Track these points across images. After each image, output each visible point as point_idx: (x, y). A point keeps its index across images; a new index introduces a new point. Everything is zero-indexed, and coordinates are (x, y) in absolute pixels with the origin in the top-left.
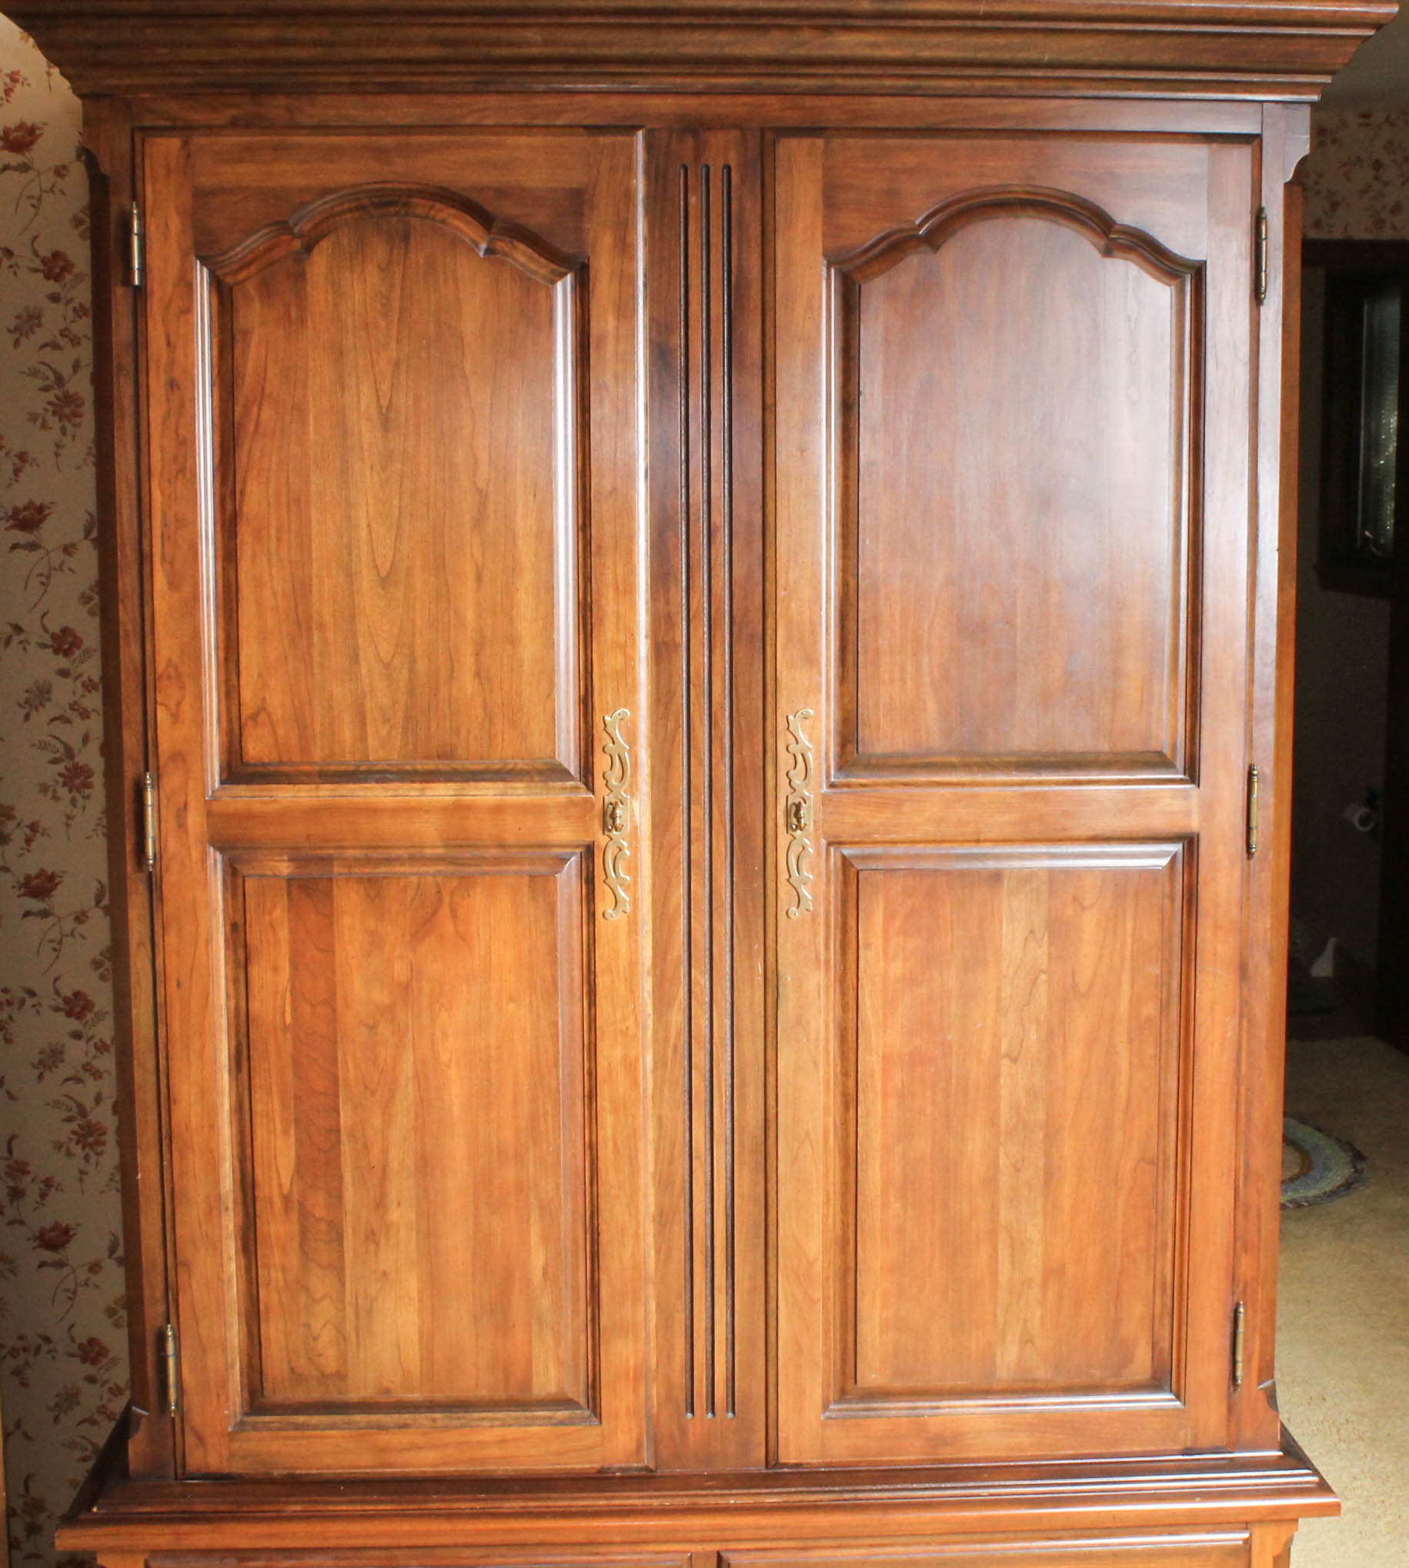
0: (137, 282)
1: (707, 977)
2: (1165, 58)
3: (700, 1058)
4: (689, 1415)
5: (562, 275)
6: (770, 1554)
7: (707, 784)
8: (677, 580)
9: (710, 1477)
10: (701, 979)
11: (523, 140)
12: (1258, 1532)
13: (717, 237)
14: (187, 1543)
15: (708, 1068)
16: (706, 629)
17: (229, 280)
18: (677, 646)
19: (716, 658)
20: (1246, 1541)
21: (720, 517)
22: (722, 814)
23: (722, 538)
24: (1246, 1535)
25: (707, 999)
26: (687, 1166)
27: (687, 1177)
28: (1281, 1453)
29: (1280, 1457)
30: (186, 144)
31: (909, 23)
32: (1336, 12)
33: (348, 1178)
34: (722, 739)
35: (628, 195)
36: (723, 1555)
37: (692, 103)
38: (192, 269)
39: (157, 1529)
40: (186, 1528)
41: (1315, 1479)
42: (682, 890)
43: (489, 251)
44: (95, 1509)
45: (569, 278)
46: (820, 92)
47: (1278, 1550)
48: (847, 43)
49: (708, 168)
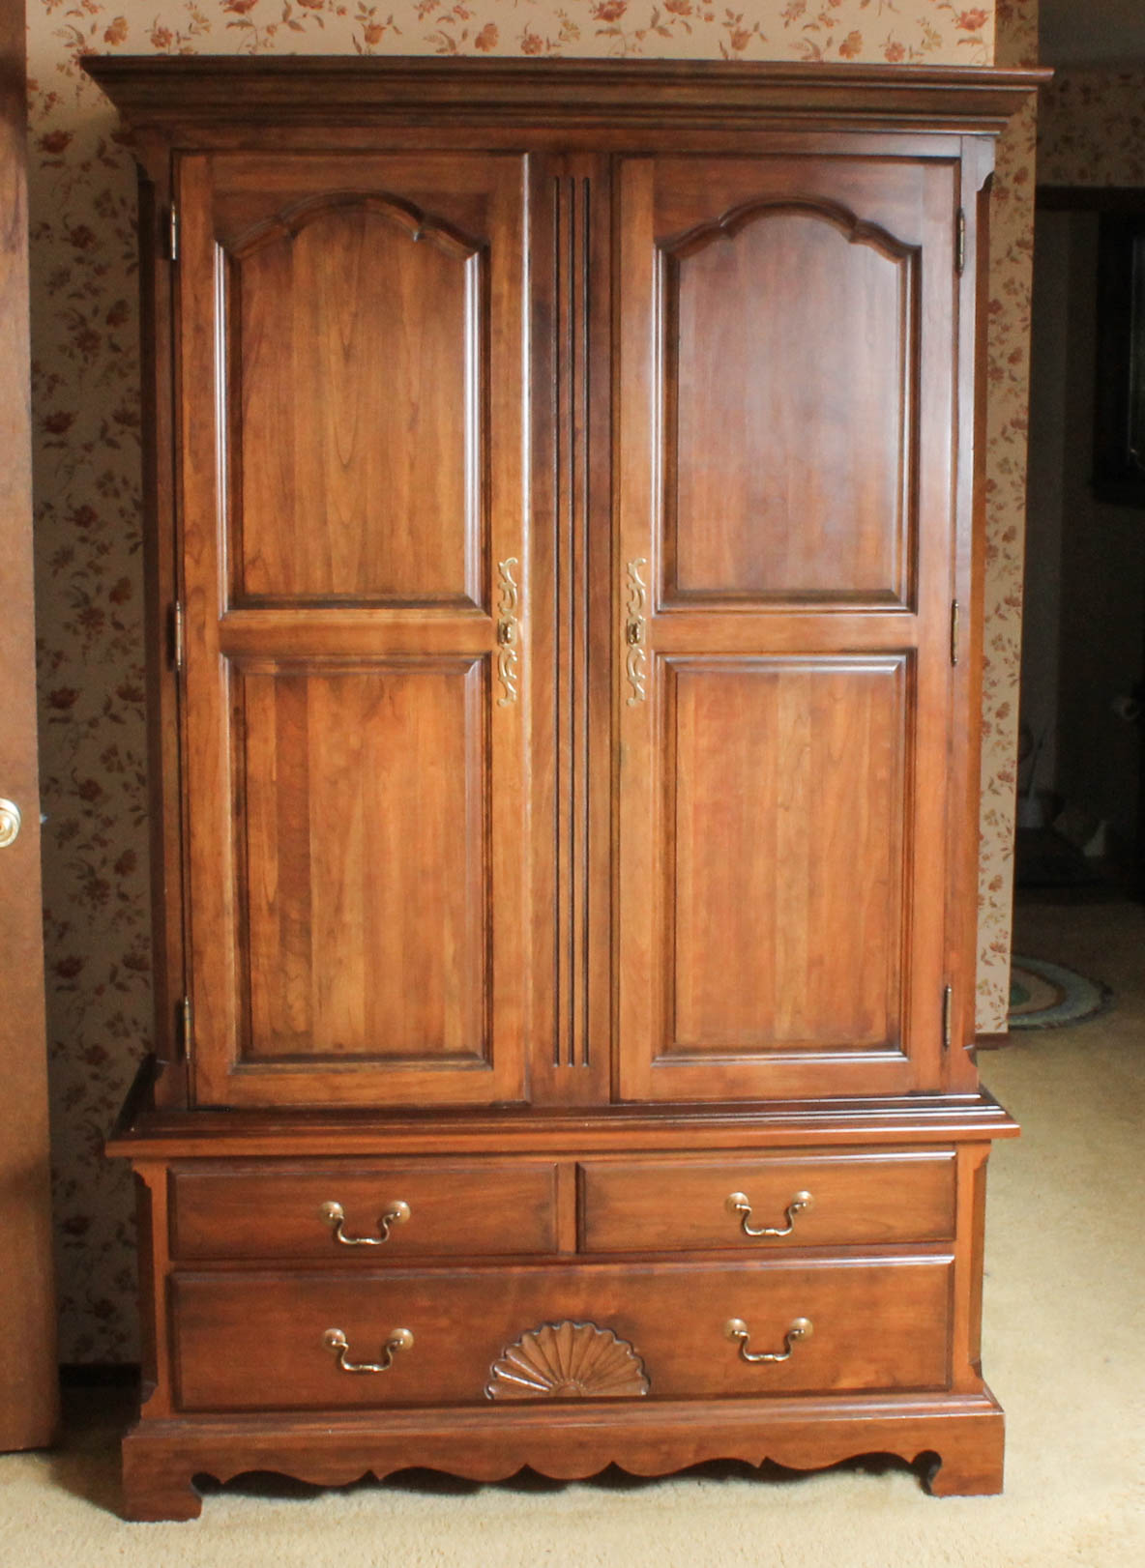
0: (174, 257)
1: (570, 748)
2: (893, 105)
3: (565, 807)
4: (556, 1065)
5: (471, 254)
6: (614, 1165)
7: (571, 611)
8: (551, 467)
9: (571, 1109)
10: (565, 748)
11: (445, 160)
12: (963, 1150)
13: (580, 228)
14: (199, 1152)
15: (570, 814)
16: (570, 502)
17: (238, 256)
18: (549, 514)
19: (577, 523)
20: (953, 1158)
21: (581, 424)
22: (581, 632)
23: (582, 438)
24: (953, 1154)
25: (570, 765)
26: (555, 884)
27: (555, 892)
28: (978, 1096)
29: (978, 1099)
30: (209, 162)
31: (715, 81)
32: (1009, 75)
33: (315, 891)
34: (581, 579)
35: (519, 198)
36: (582, 1165)
37: (562, 134)
38: (213, 248)
39: (178, 1142)
40: (198, 1142)
41: (1003, 1113)
42: (553, 685)
43: (421, 237)
44: (133, 1129)
45: (476, 256)
46: (652, 127)
47: (977, 1165)
48: (670, 95)
49: (573, 181)
